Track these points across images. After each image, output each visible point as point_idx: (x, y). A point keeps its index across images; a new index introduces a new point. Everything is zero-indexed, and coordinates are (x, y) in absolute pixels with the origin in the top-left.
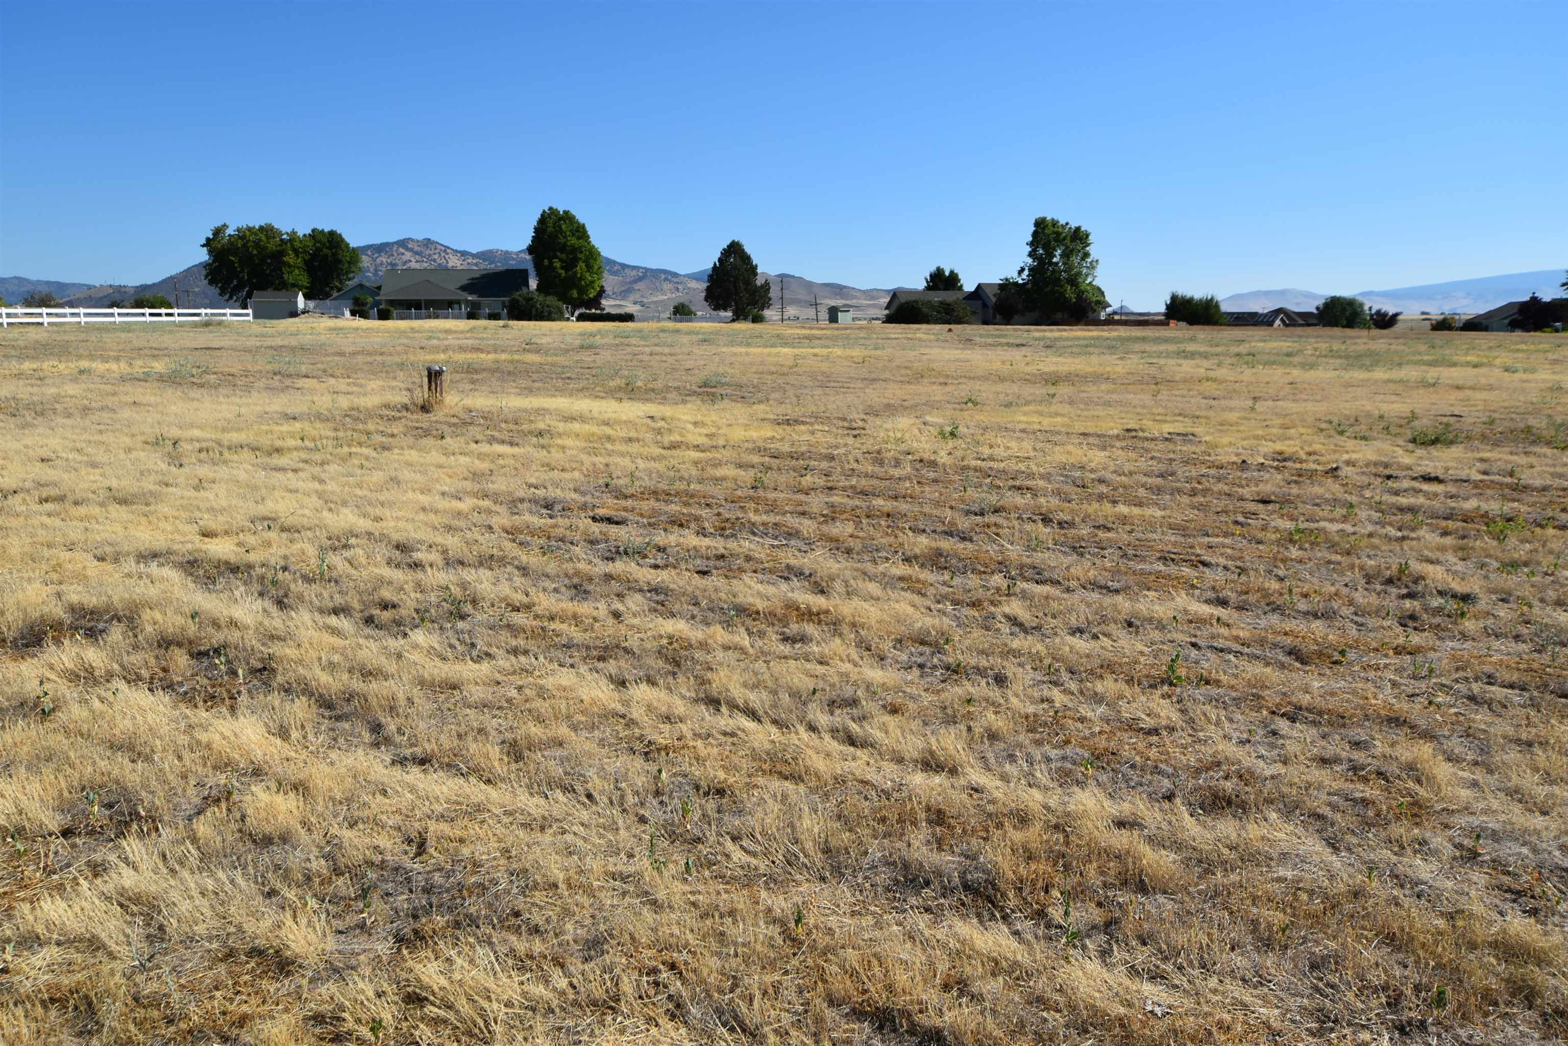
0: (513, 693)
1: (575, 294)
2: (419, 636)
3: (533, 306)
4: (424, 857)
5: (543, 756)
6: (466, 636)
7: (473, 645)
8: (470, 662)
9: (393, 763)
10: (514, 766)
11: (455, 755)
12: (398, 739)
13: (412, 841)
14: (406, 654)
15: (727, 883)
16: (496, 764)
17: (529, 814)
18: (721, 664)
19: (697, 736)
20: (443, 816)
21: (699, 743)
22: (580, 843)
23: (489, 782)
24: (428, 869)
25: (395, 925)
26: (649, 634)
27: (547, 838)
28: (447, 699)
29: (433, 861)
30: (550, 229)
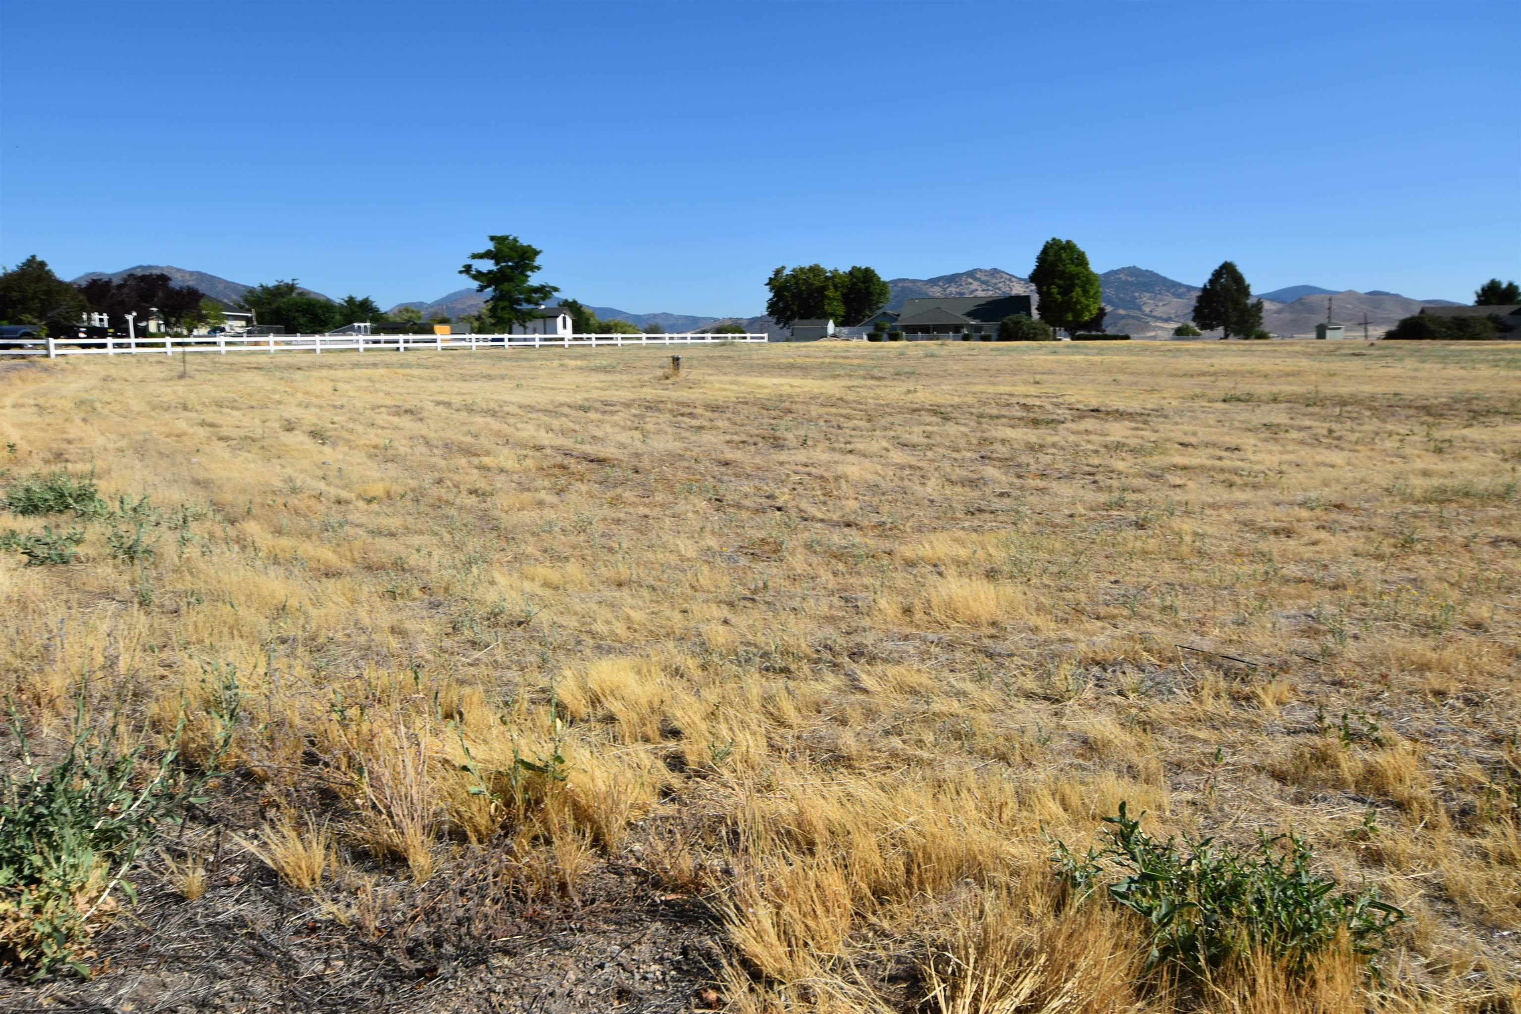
3: (1020, 329)
30: (1051, 259)
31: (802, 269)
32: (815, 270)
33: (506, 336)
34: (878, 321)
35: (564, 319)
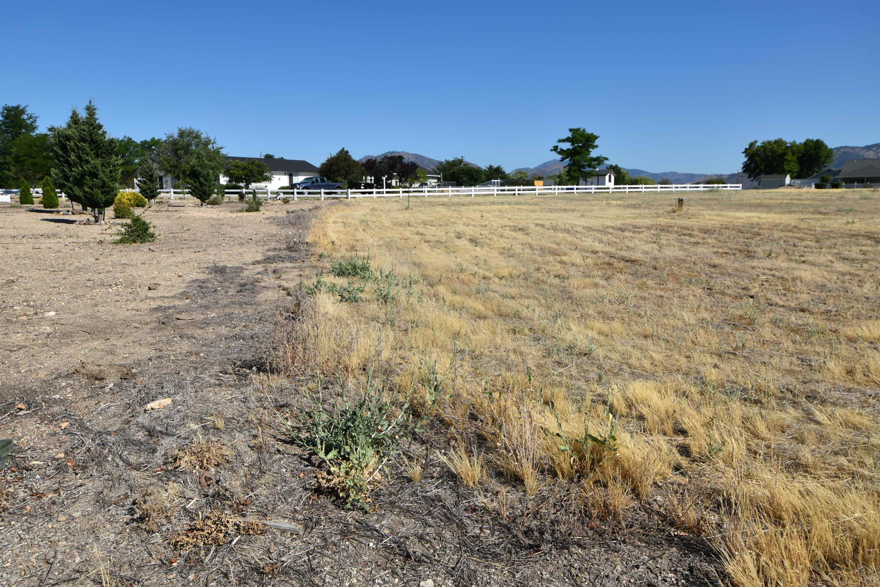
31: (769, 142)
32: (779, 142)
33: (575, 187)
34: (824, 175)
35: (610, 177)
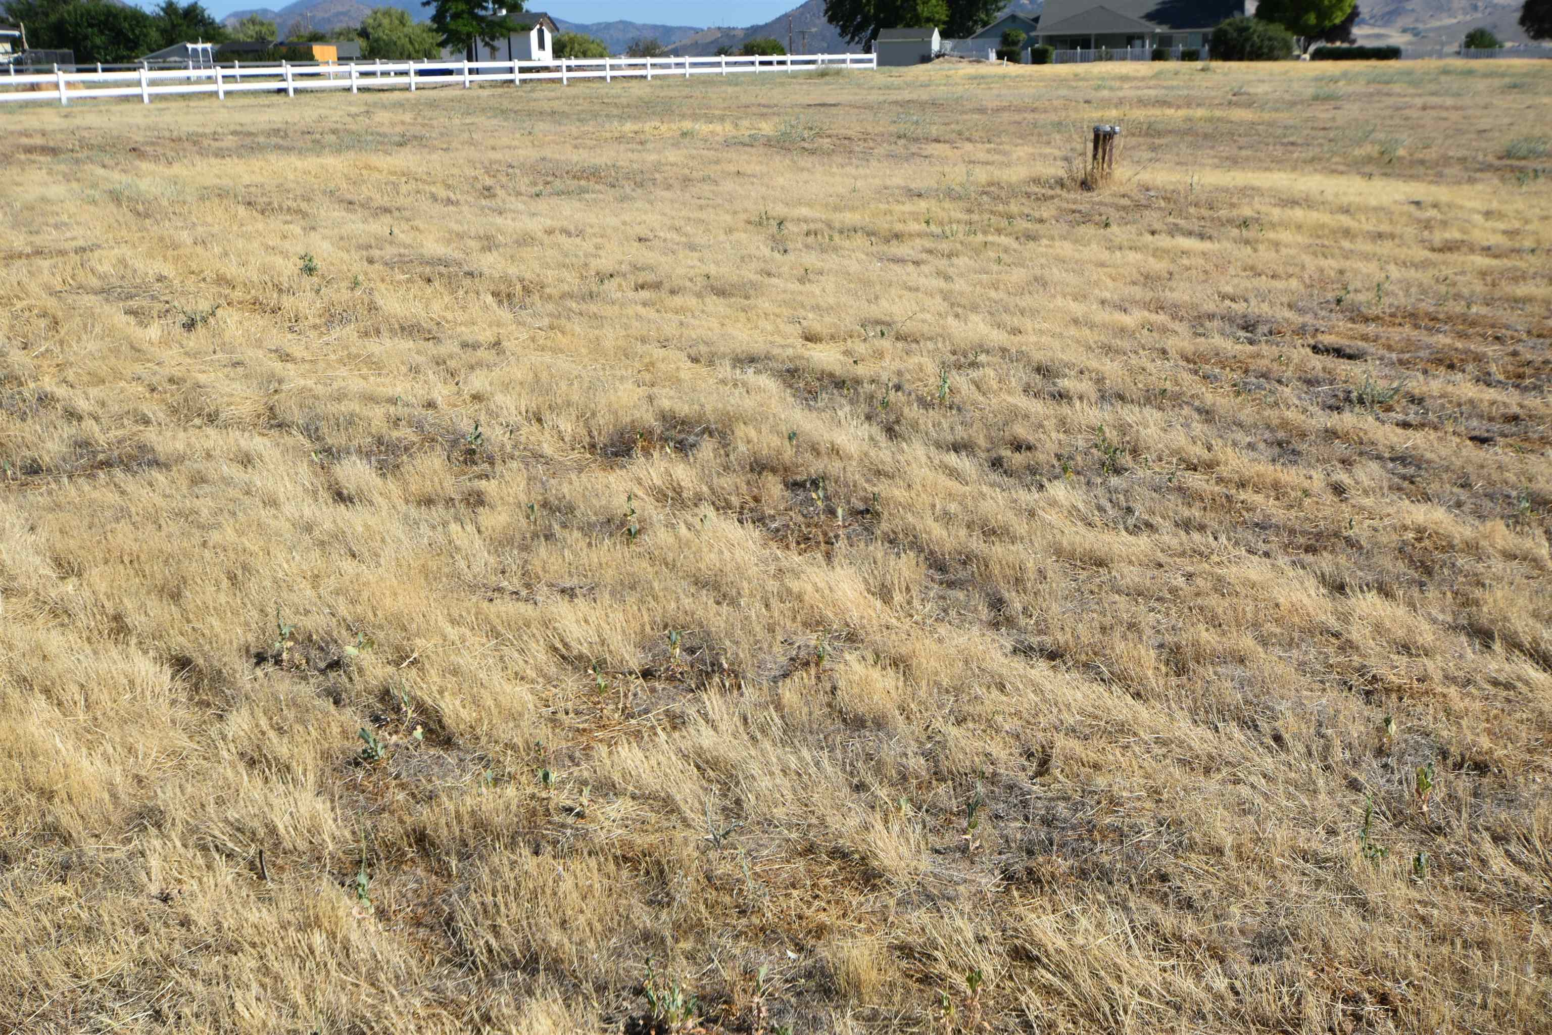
0: (1180, 581)
1: (1312, 19)
2: (1059, 490)
3: (1248, 39)
4: (1047, 779)
5: (1215, 673)
6: (1121, 497)
7: (1129, 510)
8: (1124, 533)
9: (1015, 651)
10: (1174, 681)
11: (1095, 654)
12: (1022, 621)
13: (1032, 754)
14: (1041, 513)
15: (1479, 900)
16: (1150, 673)
17: (1191, 749)
18: (1499, 579)
19: (1449, 679)
20: (1074, 731)
21: (1453, 691)
22: (1259, 800)
23: (1137, 695)
24: (1050, 794)
25: (1004, 857)
26: (1386, 521)
27: (1212, 784)
28: (1090, 578)
29: (1057, 786)
35: (541, 32)
